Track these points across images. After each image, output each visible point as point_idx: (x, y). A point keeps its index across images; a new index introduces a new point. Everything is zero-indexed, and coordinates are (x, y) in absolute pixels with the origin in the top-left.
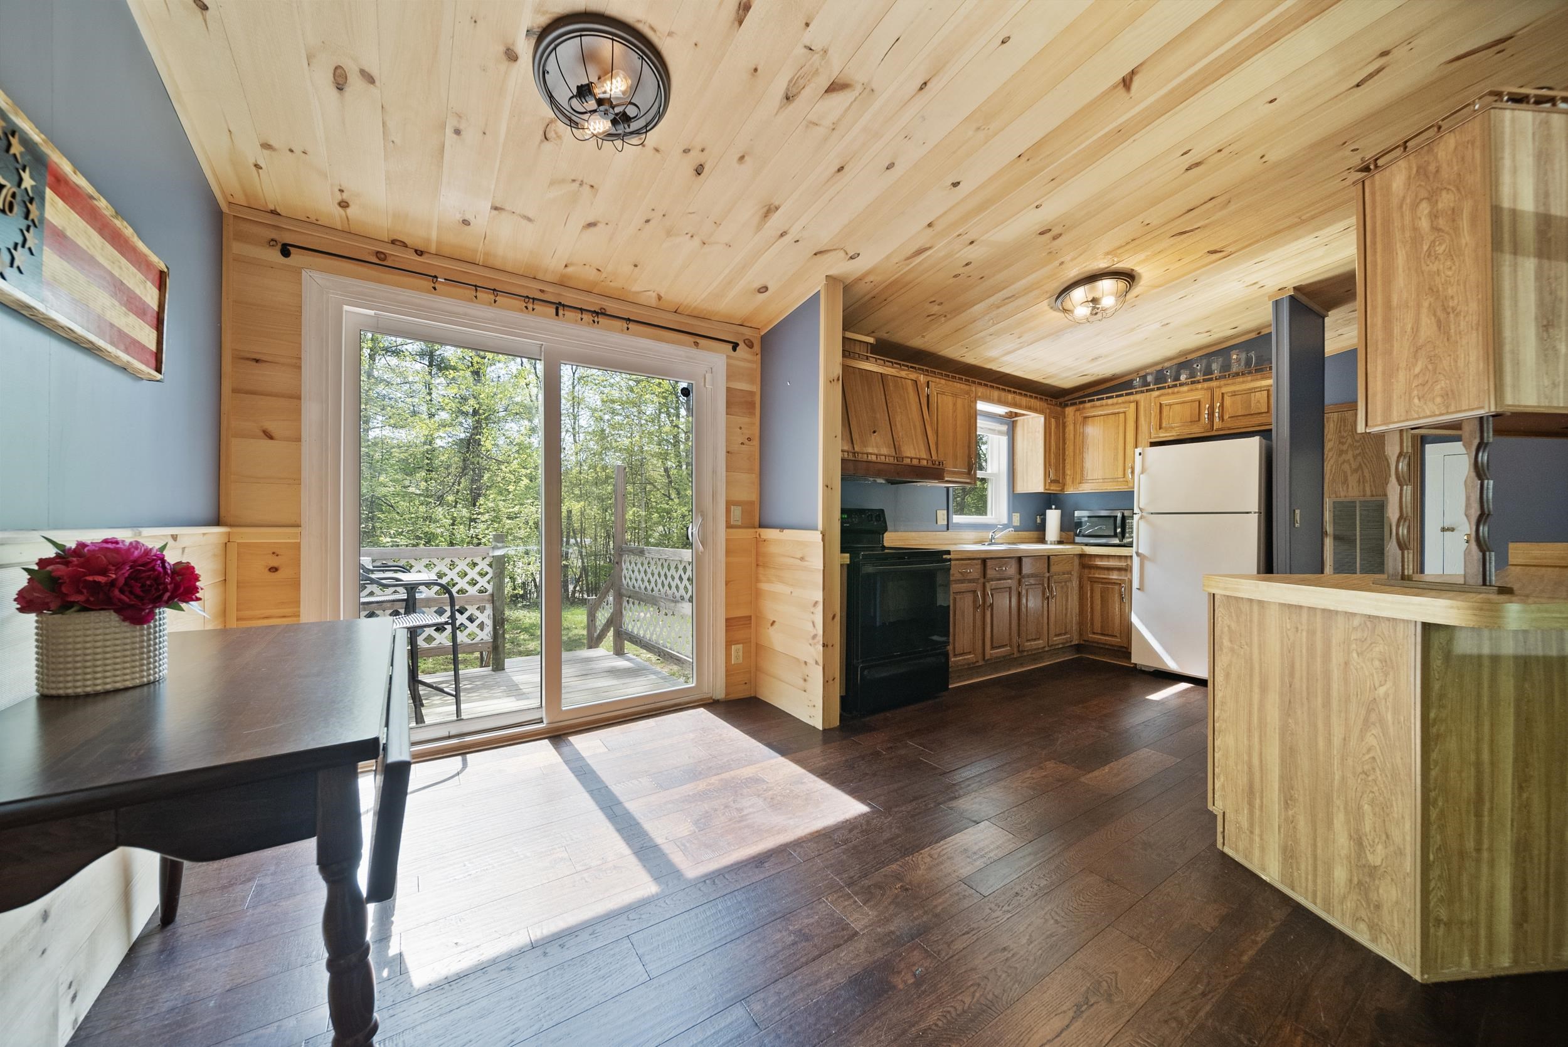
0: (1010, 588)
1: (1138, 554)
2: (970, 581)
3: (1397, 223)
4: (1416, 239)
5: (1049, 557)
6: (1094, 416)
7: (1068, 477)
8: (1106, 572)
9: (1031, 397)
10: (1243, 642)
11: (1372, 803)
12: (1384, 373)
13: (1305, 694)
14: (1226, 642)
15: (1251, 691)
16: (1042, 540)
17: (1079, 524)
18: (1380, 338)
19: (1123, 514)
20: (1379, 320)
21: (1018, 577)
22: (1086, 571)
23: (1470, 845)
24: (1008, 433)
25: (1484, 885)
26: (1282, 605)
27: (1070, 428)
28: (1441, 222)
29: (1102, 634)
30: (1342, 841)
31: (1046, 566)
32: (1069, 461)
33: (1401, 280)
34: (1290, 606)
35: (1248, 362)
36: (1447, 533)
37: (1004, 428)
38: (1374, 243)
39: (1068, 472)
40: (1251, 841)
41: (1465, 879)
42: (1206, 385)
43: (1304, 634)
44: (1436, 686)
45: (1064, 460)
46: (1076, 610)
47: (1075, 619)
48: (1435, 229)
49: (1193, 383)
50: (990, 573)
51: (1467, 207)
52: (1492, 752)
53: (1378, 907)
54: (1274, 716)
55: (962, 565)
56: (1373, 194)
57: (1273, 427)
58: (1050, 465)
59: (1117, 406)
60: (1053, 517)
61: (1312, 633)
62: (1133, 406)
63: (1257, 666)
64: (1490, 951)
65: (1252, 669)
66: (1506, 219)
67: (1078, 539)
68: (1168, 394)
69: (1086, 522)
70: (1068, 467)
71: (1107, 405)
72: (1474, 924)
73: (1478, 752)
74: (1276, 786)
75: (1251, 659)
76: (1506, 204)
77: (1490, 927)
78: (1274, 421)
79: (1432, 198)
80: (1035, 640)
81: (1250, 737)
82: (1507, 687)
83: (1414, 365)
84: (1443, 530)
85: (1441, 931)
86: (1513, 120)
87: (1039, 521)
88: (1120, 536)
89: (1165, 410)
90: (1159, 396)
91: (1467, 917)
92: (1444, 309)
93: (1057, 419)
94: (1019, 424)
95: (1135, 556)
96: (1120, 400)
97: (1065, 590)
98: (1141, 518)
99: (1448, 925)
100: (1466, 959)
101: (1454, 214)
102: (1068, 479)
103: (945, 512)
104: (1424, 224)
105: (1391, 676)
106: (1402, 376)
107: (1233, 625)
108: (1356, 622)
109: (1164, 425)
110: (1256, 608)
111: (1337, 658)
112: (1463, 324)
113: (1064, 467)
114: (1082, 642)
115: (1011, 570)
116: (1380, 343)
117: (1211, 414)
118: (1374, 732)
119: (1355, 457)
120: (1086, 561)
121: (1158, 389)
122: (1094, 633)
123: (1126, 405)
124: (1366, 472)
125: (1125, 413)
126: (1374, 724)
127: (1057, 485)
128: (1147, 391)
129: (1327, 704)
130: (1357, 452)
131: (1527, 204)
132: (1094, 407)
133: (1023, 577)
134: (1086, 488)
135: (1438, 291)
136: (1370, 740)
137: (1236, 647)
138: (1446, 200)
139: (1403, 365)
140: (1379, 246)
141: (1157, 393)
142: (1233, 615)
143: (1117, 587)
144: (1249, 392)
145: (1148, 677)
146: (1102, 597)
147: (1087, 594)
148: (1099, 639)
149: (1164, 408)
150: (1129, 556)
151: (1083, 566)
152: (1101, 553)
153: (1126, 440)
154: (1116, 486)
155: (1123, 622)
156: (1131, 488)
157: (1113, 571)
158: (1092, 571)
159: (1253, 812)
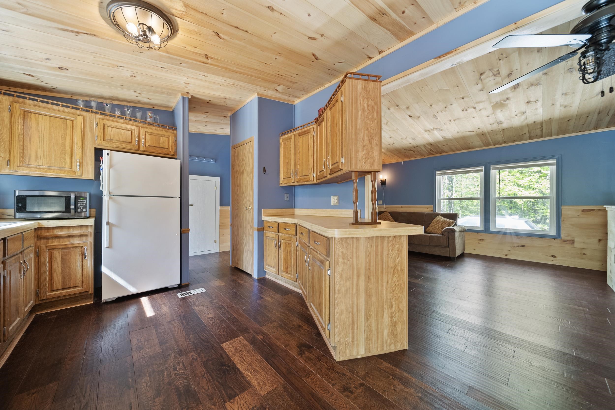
3: (359, 101)
4: (364, 110)
6: (38, 114)
10: (349, 258)
12: (355, 151)
13: (374, 271)
14: (341, 260)
15: (353, 279)
18: (354, 138)
22: (43, 241)
26: (366, 238)
28: (370, 108)
29: (64, 289)
34: (369, 237)
36: (191, 207)
42: (135, 123)
43: (374, 247)
47: (33, 285)
48: (368, 109)
49: (125, 118)
51: (376, 108)
54: (362, 285)
61: (377, 246)
62: (80, 117)
63: (355, 266)
65: (353, 268)
68: (109, 120)
75: (353, 264)
79: (368, 99)
81: (352, 299)
83: (363, 151)
84: (190, 205)
88: (73, 211)
89: (108, 129)
90: (102, 119)
92: (371, 136)
96: (66, 110)
101: (373, 107)
104: (366, 106)
105: (400, 255)
106: (360, 153)
107: (344, 251)
108: (391, 239)
109: (106, 138)
111: (385, 253)
112: (375, 143)
114: (38, 303)
116: (354, 140)
117: (139, 141)
118: (396, 276)
120: (44, 233)
121: (101, 114)
122: (53, 290)
125: (73, 121)
126: (396, 273)
128: (92, 112)
129: (382, 272)
134: (27, 171)
135: (369, 130)
136: (395, 279)
137: (345, 261)
138: (371, 102)
139: (360, 150)
141: (100, 116)
142: (345, 246)
143: (78, 249)
144: (159, 136)
145: (114, 305)
146: (62, 259)
147: (45, 260)
148: (61, 293)
149: (107, 127)
150: (90, 226)
151: (39, 238)
152: (64, 225)
153: (74, 141)
154: (64, 174)
155: (84, 274)
156: (79, 177)
157: (74, 238)
158: (50, 241)
159: (353, 333)
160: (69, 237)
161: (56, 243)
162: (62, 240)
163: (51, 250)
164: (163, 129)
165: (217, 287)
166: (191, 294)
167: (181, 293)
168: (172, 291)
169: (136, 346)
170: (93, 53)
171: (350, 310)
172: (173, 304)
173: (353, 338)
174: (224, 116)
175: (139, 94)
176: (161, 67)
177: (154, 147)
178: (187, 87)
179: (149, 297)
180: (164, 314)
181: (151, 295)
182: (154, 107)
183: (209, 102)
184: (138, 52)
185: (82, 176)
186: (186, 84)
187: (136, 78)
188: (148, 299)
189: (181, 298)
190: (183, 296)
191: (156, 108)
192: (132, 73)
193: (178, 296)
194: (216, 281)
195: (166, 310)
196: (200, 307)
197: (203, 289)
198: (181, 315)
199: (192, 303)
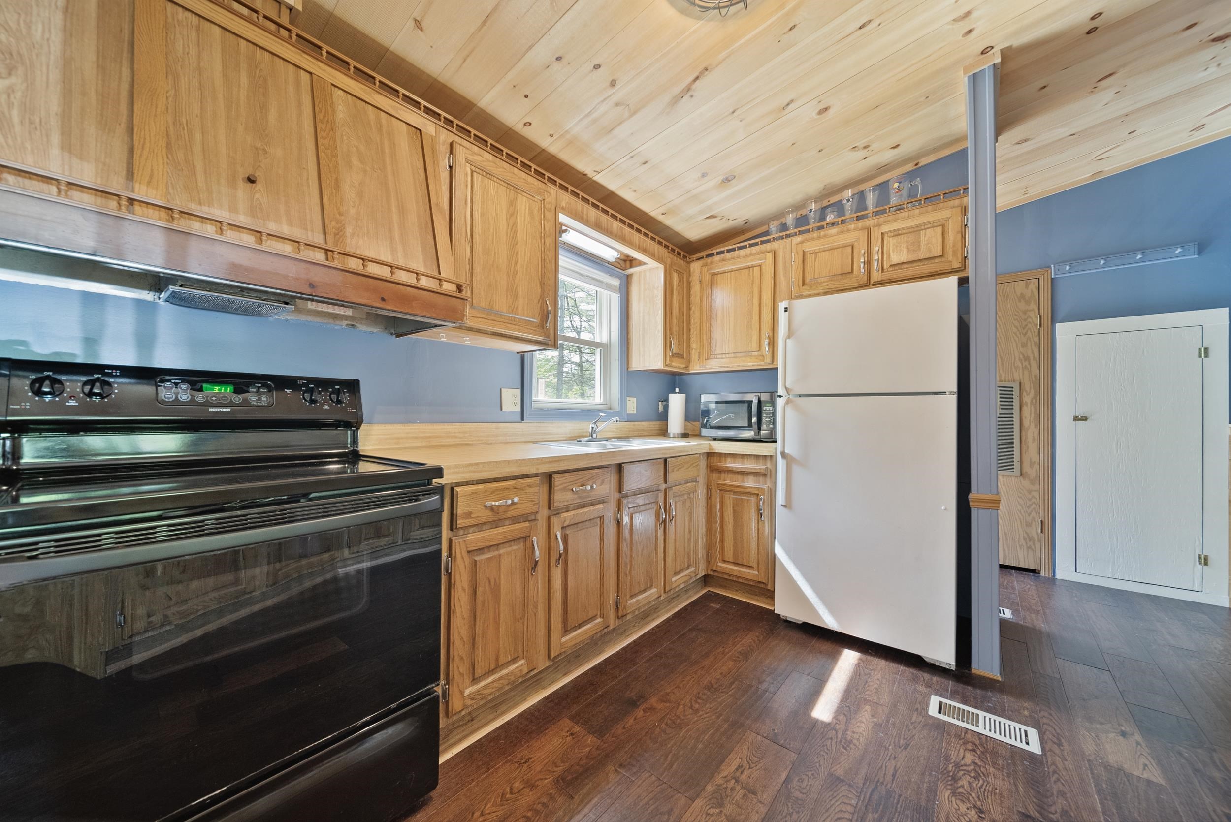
0: (601, 518)
1: (783, 455)
2: (515, 520)
5: (665, 460)
6: (724, 272)
7: (693, 352)
8: (739, 477)
9: (646, 235)
16: (663, 433)
17: (706, 413)
19: (759, 398)
21: (617, 495)
22: (715, 475)
24: (620, 290)
27: (696, 289)
29: (736, 564)
31: (662, 474)
32: (694, 330)
35: (912, 194)
36: (1080, 424)
37: (616, 282)
39: (694, 345)
42: (860, 224)
45: (689, 330)
46: (702, 530)
47: (701, 542)
49: (843, 222)
50: (561, 498)
55: (494, 491)
58: (671, 334)
59: (751, 258)
60: (677, 402)
62: (770, 256)
67: (705, 432)
68: (813, 239)
69: (714, 410)
70: (693, 338)
71: (739, 257)
80: (645, 591)
84: (1076, 419)
87: (661, 408)
88: (755, 427)
89: (810, 259)
90: (801, 243)
93: (680, 274)
94: (635, 279)
95: (779, 456)
96: (755, 249)
97: (688, 504)
98: (788, 402)
102: (694, 355)
103: (518, 392)
109: (808, 280)
113: (689, 339)
114: (710, 573)
115: (604, 487)
117: (869, 263)
120: (715, 462)
121: (800, 233)
122: (724, 561)
123: (762, 256)
125: (760, 266)
127: (682, 360)
128: (788, 236)
132: (723, 260)
133: (626, 496)
134: (715, 365)
141: (798, 239)
143: (753, 499)
144: (916, 230)
145: (797, 635)
146: (734, 511)
147: (716, 507)
148: (731, 569)
149: (809, 255)
150: (769, 458)
151: (712, 469)
152: (734, 451)
153: (762, 302)
154: (750, 362)
155: (760, 548)
156: (769, 364)
157: (749, 477)
158: (723, 476)
160: (743, 473)
161: (729, 481)
162: (735, 477)
163: (723, 489)
164: (930, 208)
165: (1107, 767)
166: (974, 728)
167: (944, 701)
168: (927, 676)
169: (721, 781)
170: (733, 112)
172: (894, 724)
174: (1216, 40)
175: (865, 147)
176: (860, 28)
177: (905, 266)
178: (970, 31)
179: (864, 657)
180: (849, 738)
181: (871, 655)
182: (917, 165)
183: (1095, 23)
184: (787, 32)
185: (773, 362)
186: (961, 23)
187: (831, 112)
188: (856, 662)
189: (932, 717)
190: (942, 717)
191: (923, 162)
192: (815, 102)
193: (928, 705)
194: (1124, 734)
195: (861, 730)
196: (963, 808)
197: (1033, 734)
198: (882, 783)
199: (950, 767)
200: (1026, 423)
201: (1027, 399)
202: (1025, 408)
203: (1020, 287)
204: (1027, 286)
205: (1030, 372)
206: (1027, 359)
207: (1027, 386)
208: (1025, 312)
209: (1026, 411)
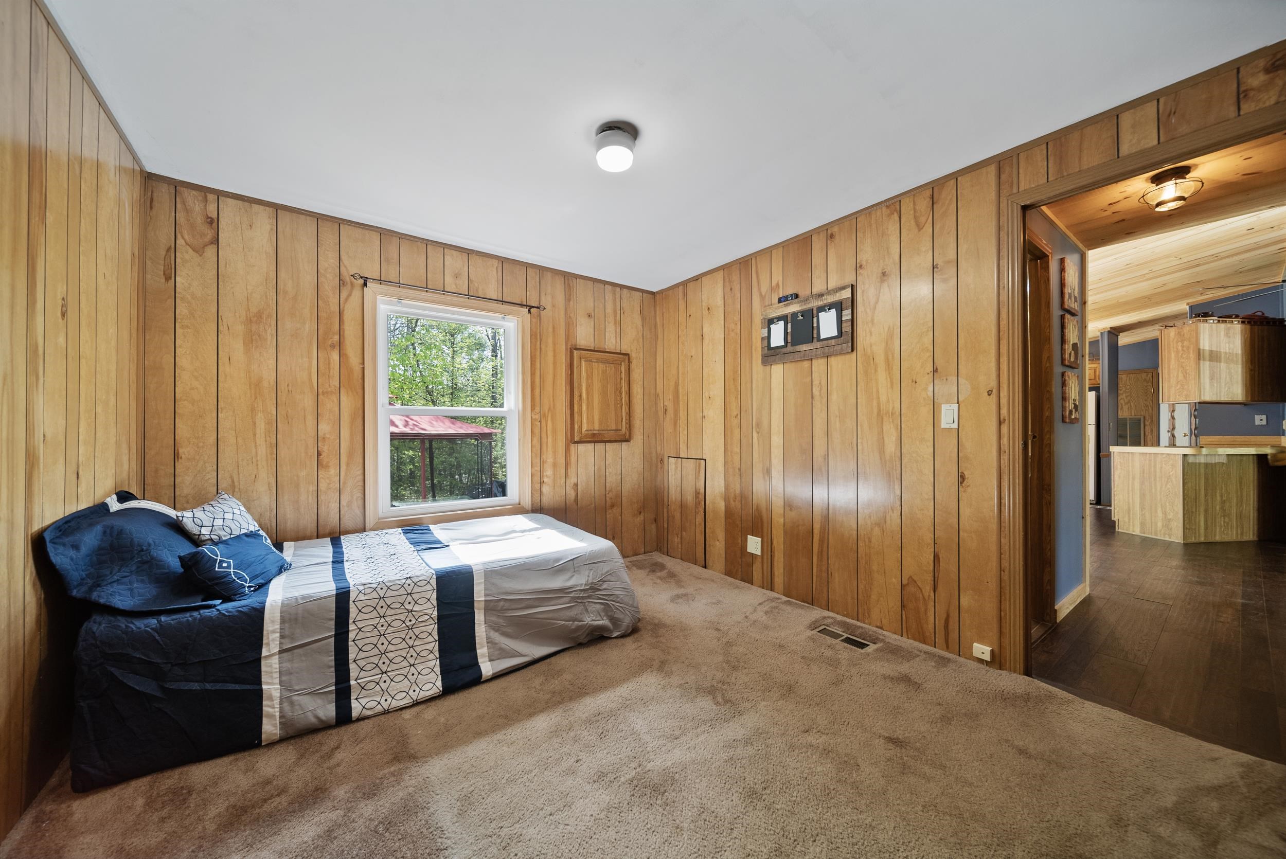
3: (1172, 346)
4: (1177, 352)
10: (1125, 466)
11: (1169, 503)
13: (1148, 478)
14: (1119, 467)
15: (1129, 480)
20: (1166, 371)
23: (1194, 510)
25: (1197, 520)
26: (1139, 453)
28: (1185, 349)
30: (1160, 514)
33: (1173, 362)
34: (1142, 453)
38: (1165, 349)
40: (1129, 525)
41: (1193, 518)
43: (1147, 461)
44: (1186, 470)
48: (1183, 350)
51: (1192, 347)
52: (1199, 487)
53: (1171, 529)
54: (1137, 485)
56: (1164, 335)
57: (1101, 386)
61: (1150, 460)
64: (1199, 536)
65: (1129, 474)
66: (1201, 352)
72: (1195, 529)
73: (1196, 487)
74: (1138, 506)
75: (1129, 471)
76: (1201, 348)
77: (1199, 530)
78: (1100, 382)
79: (1182, 341)
81: (1128, 494)
82: (1202, 470)
83: (1177, 385)
85: (1187, 531)
86: (1203, 326)
91: (1193, 527)
92: (1186, 372)
99: (1189, 529)
100: (1193, 538)
101: (1188, 348)
104: (1180, 348)
107: (1122, 461)
110: (1130, 455)
111: (1158, 466)
112: (1190, 376)
119: (1126, 397)
124: (1132, 404)
129: (1155, 480)
130: (1128, 394)
131: (1207, 348)
136: (1169, 486)
137: (1123, 468)
138: (1186, 343)
140: (1166, 351)
142: (1122, 458)
159: (1129, 516)
171: (1127, 500)
173: (1129, 520)
200: (1147, 434)
201: (1147, 423)
202: (1146, 427)
203: (1144, 375)
204: (1147, 375)
205: (1149, 412)
206: (1147, 406)
207: (1147, 418)
208: (1146, 387)
209: (1147, 428)
